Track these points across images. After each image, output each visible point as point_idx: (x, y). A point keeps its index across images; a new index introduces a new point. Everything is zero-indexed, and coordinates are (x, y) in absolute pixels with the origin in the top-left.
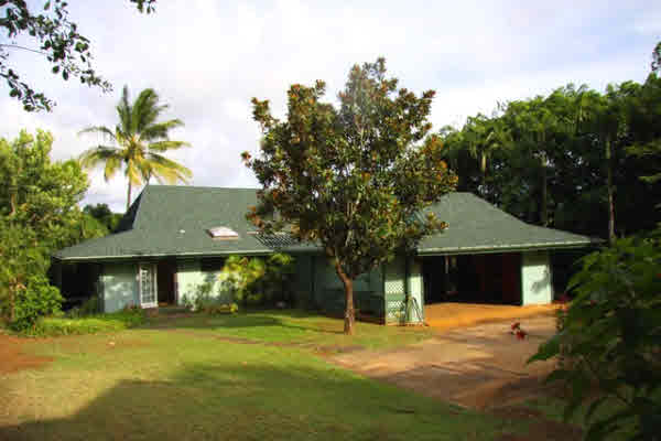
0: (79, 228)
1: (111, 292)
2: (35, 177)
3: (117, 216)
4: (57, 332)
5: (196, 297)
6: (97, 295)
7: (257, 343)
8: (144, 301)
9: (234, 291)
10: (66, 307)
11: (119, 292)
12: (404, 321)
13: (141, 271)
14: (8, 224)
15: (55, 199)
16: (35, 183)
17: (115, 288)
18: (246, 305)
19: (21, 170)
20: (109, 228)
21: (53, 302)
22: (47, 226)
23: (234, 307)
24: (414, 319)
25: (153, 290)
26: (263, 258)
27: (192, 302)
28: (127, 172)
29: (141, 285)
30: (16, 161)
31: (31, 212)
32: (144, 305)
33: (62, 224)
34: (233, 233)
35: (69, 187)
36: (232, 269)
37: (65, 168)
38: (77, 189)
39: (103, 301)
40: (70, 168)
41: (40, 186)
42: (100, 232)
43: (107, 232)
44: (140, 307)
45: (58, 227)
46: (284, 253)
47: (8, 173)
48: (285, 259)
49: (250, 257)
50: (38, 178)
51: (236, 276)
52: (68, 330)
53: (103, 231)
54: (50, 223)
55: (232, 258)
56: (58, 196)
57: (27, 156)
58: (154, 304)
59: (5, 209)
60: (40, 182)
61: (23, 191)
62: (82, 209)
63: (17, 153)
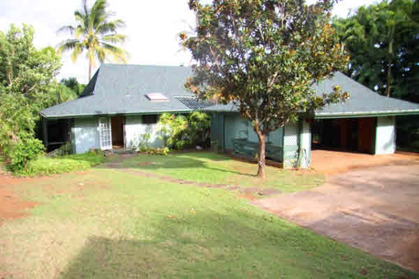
0: (58, 94)
1: (81, 139)
2: (23, 58)
3: (83, 86)
4: (42, 173)
5: (139, 142)
6: (70, 142)
7: (191, 183)
8: (103, 145)
9: (166, 138)
10: (50, 149)
11: (86, 139)
12: (296, 166)
13: (100, 124)
14: (7, 92)
15: (38, 74)
16: (23, 63)
17: (83, 137)
18: (174, 148)
19: (14, 53)
20: (78, 94)
21: (37, 150)
22: (35, 93)
23: (166, 149)
24: (304, 164)
25: (109, 137)
26: (186, 114)
27: (137, 146)
28: (87, 56)
29: (101, 134)
30: (9, 46)
31: (23, 83)
32: (103, 148)
33: (45, 92)
34: (165, 98)
35: (49, 66)
36: (165, 123)
37: (45, 52)
38: (54, 67)
39: (75, 146)
40: (49, 52)
41: (28, 64)
42: (72, 96)
43: (76, 96)
44: (100, 150)
45: (42, 93)
46: (201, 112)
47: (4, 55)
48: (201, 116)
49: (177, 114)
50: (26, 59)
51: (168, 127)
52: (50, 171)
53: (74, 96)
54: (36, 91)
55: (164, 115)
56: (41, 72)
57: (17, 44)
58: (110, 147)
59: (5, 81)
60: (27, 62)
61: (16, 69)
62: (58, 82)
63: (9, 41)
